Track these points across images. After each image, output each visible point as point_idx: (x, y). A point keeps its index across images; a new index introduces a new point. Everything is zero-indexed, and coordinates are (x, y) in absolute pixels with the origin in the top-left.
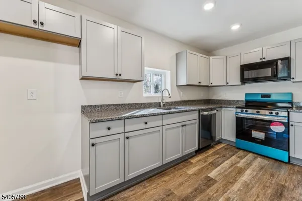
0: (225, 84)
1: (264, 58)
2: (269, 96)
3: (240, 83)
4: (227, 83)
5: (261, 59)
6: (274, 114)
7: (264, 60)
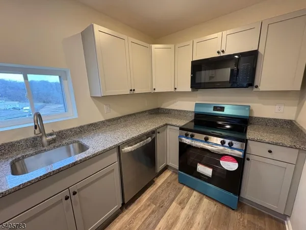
0: (173, 90)
1: (223, 51)
2: (222, 109)
3: (190, 90)
4: (175, 89)
5: (218, 52)
6: (226, 144)
7: (222, 54)
